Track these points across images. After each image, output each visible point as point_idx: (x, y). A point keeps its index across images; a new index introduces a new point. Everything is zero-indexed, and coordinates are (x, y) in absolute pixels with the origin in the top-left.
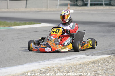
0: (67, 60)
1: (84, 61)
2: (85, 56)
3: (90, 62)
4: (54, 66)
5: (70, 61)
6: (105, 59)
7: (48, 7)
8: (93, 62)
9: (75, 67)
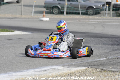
0: (42, 71)
1: (61, 73)
2: (61, 68)
5: (45, 72)
6: (82, 71)
7: (22, 14)
8: (69, 74)
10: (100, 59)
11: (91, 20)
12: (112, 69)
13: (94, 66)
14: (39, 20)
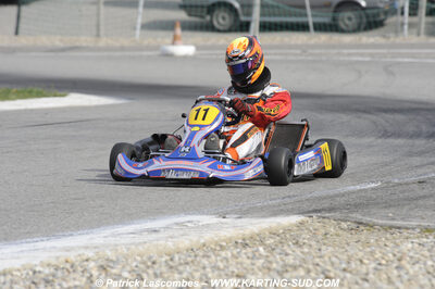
0: (141, 232)
1: (208, 236)
2: (212, 220)
3: (230, 239)
4: (90, 254)
5: (154, 236)
6: (288, 230)
7: (102, 32)
8: (240, 241)
9: (168, 258)
10: (358, 187)
11: (345, 51)
12: (393, 219)
13: (330, 210)
14: (158, 53)
